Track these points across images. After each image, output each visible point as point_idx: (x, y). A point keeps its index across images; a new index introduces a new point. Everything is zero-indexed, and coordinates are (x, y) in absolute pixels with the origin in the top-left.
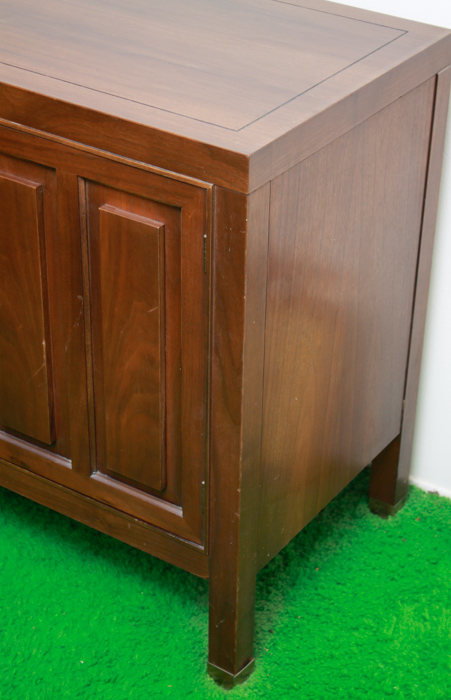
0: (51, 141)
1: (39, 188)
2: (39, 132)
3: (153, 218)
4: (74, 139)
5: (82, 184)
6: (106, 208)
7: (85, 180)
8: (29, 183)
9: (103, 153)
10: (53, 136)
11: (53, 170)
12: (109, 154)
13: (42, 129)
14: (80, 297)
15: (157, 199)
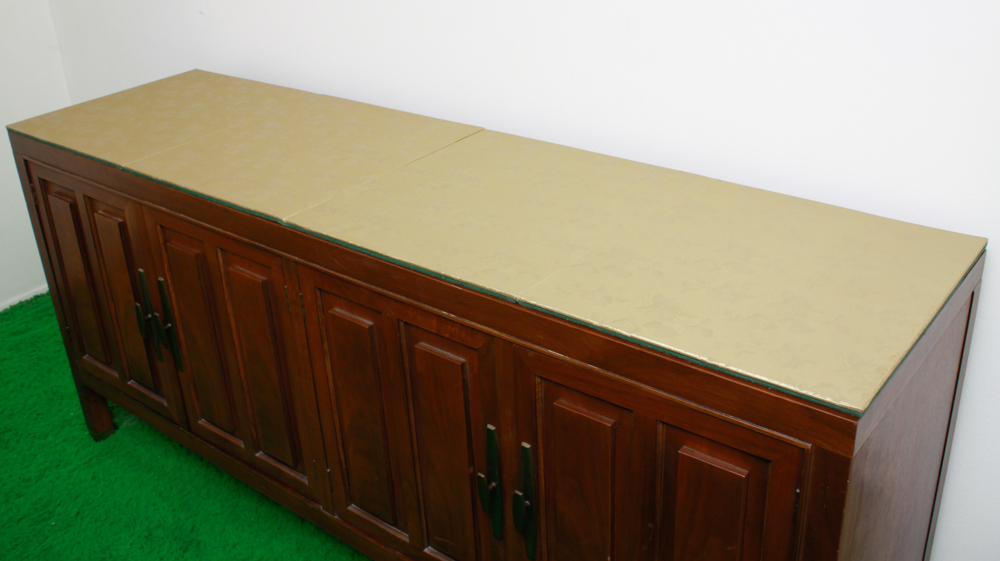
0: (630, 386)
1: (614, 425)
2: (617, 376)
3: (736, 465)
4: (655, 387)
5: (660, 427)
6: (686, 451)
7: (664, 423)
8: (602, 420)
9: (687, 402)
10: (633, 382)
11: (632, 411)
12: (694, 405)
13: (621, 375)
14: (650, 525)
15: (744, 450)
